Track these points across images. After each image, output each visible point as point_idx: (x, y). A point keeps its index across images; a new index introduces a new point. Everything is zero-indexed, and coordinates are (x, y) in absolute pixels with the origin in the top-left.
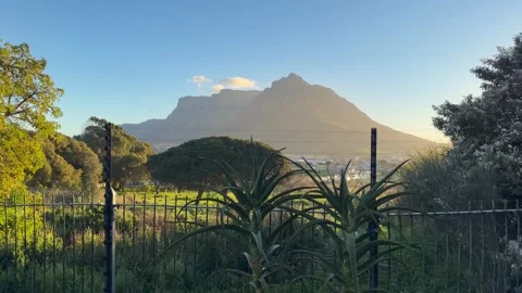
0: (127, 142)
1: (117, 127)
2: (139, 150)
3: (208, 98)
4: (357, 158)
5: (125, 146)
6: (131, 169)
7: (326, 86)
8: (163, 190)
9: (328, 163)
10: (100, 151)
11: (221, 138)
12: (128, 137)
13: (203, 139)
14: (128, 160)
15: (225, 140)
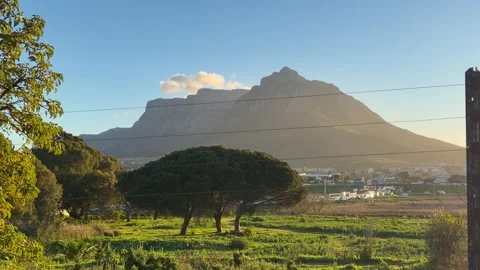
0: (90, 155)
1: (76, 138)
2: (105, 166)
3: (182, 100)
4: (371, 170)
5: (88, 162)
6: (95, 191)
7: (328, 82)
8: (135, 216)
9: (336, 177)
10: (57, 168)
11: (212, 148)
12: (91, 151)
13: (190, 151)
14: (92, 179)
15: (217, 150)
